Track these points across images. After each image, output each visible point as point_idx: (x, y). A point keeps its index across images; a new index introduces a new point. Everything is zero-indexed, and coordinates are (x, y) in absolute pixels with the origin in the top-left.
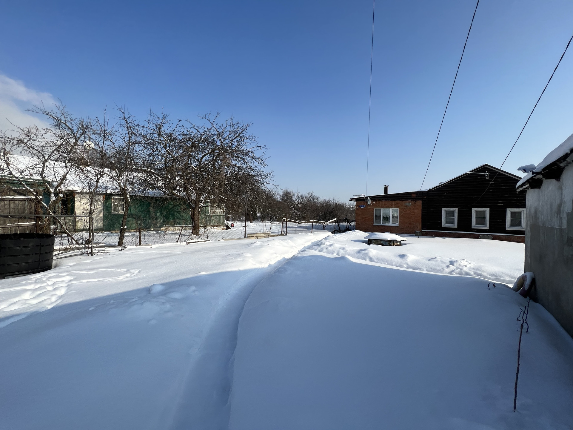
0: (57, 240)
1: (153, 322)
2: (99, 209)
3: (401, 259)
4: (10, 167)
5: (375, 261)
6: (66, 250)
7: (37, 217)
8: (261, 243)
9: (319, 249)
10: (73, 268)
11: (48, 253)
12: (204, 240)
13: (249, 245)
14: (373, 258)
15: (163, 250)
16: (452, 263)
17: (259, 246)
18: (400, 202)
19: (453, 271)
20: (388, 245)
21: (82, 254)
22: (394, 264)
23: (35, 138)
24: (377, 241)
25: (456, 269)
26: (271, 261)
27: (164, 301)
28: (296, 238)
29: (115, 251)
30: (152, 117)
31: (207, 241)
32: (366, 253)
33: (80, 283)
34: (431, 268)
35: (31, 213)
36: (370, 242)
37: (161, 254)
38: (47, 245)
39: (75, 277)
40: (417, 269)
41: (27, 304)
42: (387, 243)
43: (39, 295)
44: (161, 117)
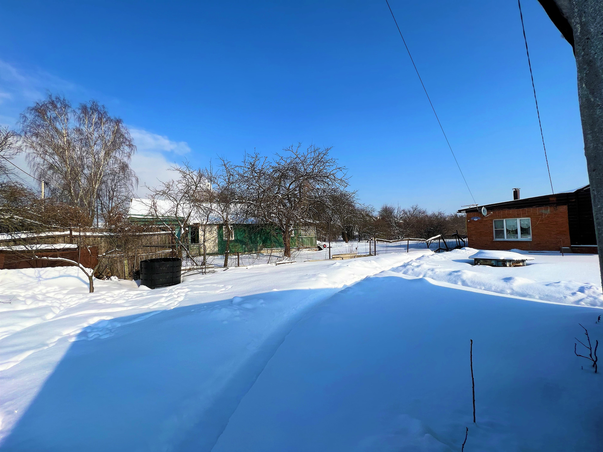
0: (184, 263)
1: (225, 322)
2: (215, 237)
3: (505, 282)
4: (157, 212)
5: (469, 284)
6: (190, 270)
7: (173, 246)
8: (341, 264)
9: (404, 270)
10: (192, 283)
11: (178, 272)
12: (291, 261)
13: (328, 266)
14: (467, 280)
15: (255, 271)
16: (582, 290)
17: (338, 267)
18: (531, 210)
19: (581, 300)
20: (502, 265)
21: (199, 273)
22: (493, 289)
23: (172, 189)
24: (485, 261)
25: (587, 298)
26: (346, 281)
27: (236, 309)
28: (383, 259)
29: (221, 271)
30: (247, 158)
31: (293, 262)
32: (459, 276)
33: (193, 294)
34: (547, 296)
35: (169, 243)
36: (476, 262)
37: (252, 274)
38: (177, 266)
39: (191, 289)
40: (524, 296)
41: (162, 305)
42: (501, 263)
43: (169, 300)
44: (254, 156)
